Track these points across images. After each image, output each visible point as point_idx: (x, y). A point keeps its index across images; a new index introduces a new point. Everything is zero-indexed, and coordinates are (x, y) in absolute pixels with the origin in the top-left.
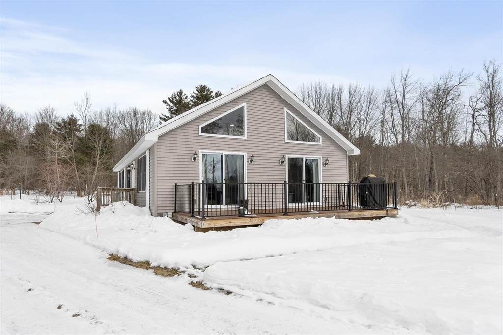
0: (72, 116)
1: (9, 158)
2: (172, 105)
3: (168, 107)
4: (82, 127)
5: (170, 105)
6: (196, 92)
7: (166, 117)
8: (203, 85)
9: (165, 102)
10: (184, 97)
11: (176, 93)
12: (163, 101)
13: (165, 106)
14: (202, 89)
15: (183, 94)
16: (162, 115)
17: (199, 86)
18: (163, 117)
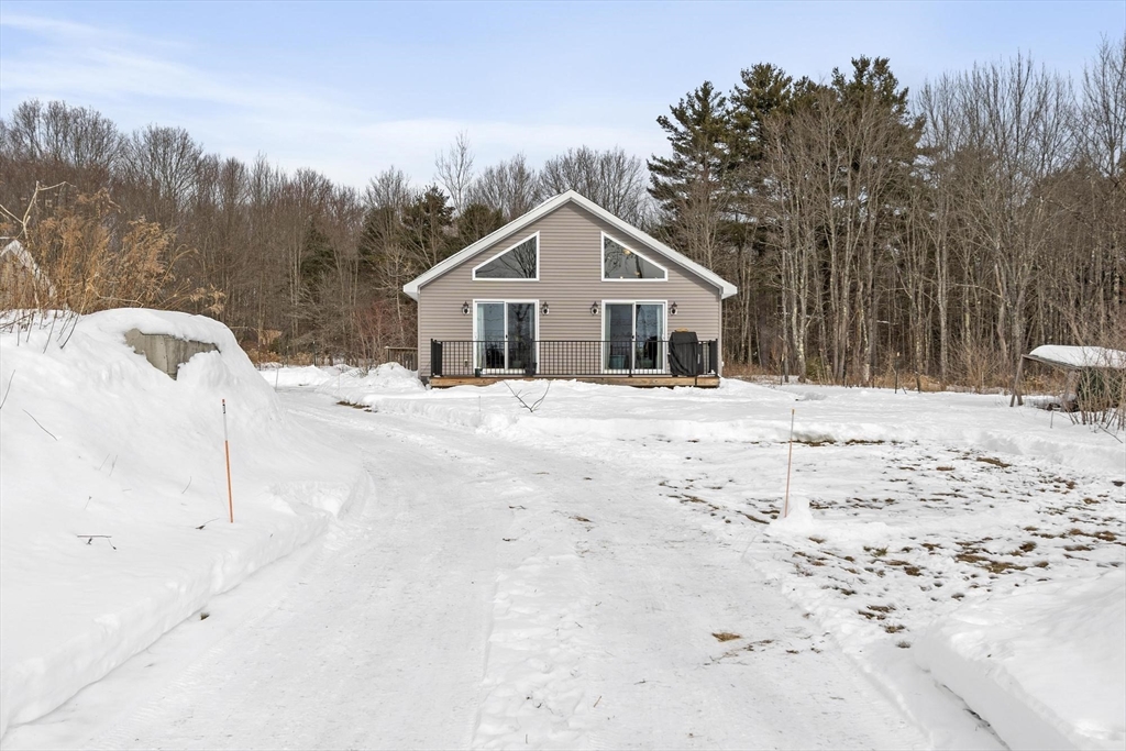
0: (435, 190)
1: (323, 291)
2: (681, 128)
3: (672, 134)
4: (455, 214)
5: (676, 130)
6: (745, 87)
7: (666, 163)
8: (764, 64)
9: (664, 122)
10: (716, 101)
11: (693, 94)
12: (659, 120)
13: (665, 134)
14: (761, 76)
15: (712, 94)
16: (654, 158)
17: (751, 70)
18: (656, 163)
